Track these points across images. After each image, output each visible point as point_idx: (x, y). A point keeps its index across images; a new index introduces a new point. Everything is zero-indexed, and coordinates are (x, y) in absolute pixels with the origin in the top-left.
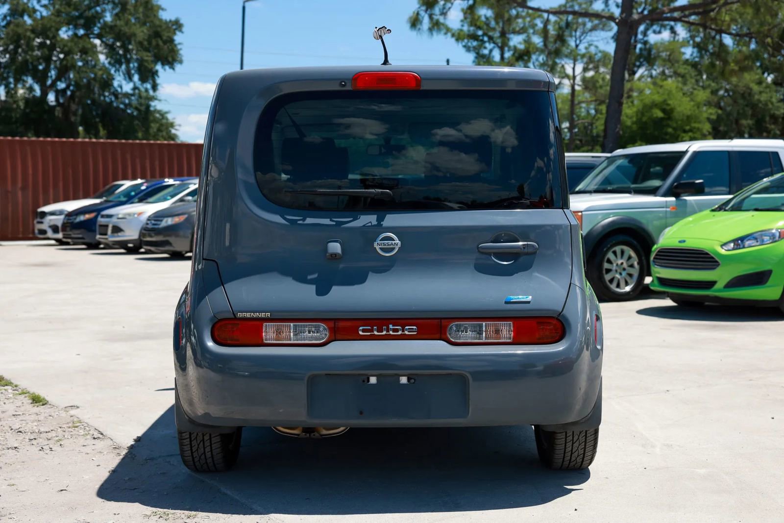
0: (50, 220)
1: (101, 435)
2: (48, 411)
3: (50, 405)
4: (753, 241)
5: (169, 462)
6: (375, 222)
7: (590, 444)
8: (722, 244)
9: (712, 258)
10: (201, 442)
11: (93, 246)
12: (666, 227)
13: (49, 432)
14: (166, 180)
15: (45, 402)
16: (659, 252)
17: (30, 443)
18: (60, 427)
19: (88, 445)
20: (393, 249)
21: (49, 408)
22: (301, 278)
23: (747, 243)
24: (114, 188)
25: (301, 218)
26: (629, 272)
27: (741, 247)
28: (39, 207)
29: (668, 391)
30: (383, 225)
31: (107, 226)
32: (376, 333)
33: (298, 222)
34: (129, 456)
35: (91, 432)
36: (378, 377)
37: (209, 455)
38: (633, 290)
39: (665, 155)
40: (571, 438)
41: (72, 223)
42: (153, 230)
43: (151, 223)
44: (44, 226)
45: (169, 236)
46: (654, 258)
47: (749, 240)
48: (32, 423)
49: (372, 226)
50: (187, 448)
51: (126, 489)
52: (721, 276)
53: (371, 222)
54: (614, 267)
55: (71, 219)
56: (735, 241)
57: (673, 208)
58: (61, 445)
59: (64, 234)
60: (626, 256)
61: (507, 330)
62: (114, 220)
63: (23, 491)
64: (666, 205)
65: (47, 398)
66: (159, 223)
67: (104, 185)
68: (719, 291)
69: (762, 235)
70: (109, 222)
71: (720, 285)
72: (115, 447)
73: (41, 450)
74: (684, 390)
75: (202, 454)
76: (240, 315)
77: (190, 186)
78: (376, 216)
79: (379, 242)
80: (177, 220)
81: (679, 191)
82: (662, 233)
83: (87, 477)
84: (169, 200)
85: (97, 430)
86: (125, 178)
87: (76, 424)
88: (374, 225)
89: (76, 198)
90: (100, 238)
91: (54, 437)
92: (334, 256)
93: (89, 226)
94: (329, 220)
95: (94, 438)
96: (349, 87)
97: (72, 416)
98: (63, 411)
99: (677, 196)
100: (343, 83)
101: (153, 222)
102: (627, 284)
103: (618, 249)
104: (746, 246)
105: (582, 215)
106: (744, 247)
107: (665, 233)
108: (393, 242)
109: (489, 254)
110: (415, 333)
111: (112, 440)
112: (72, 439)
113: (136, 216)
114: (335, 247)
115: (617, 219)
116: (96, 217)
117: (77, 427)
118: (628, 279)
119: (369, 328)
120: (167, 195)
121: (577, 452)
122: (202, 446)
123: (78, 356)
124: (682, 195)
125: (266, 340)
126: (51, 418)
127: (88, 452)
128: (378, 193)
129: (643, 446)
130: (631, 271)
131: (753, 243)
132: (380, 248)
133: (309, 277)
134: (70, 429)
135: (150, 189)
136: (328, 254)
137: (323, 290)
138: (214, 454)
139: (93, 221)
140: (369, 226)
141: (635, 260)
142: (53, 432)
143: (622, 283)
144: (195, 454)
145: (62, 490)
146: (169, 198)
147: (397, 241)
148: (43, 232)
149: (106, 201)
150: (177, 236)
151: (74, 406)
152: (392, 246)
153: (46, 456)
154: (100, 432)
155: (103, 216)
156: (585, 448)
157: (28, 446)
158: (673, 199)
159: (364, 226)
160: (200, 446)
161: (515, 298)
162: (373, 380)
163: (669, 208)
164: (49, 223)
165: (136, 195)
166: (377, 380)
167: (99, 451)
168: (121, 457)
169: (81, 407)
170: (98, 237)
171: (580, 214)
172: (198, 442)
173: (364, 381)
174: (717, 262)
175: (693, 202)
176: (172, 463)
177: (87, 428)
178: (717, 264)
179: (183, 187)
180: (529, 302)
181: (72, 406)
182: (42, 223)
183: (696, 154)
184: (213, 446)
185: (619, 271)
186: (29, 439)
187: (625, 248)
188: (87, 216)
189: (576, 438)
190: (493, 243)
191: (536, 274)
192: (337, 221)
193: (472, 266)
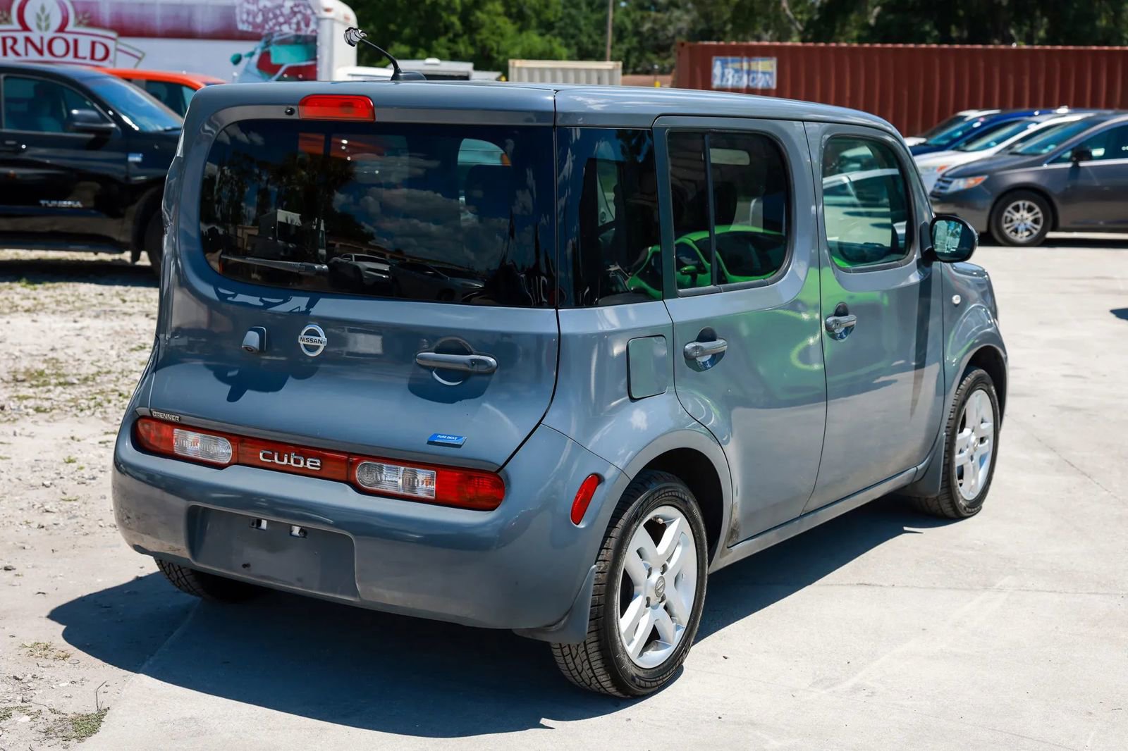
6: (303, 308)
20: (318, 347)
24: (953, 122)
25: (233, 293)
30: (312, 313)
32: (276, 460)
33: (229, 298)
36: (269, 522)
45: (961, 206)
49: (299, 312)
53: (299, 307)
76: (155, 414)
77: (1033, 125)
78: (309, 298)
79: (304, 336)
80: (972, 182)
88: (303, 312)
92: (251, 350)
94: (259, 298)
96: (297, 116)
100: (289, 111)
101: (941, 184)
108: (317, 338)
109: (431, 368)
110: (319, 469)
113: (935, 171)
114: (253, 338)
119: (271, 453)
125: (177, 449)
132: (304, 344)
133: (228, 374)
136: (243, 347)
137: (235, 394)
140: (295, 312)
147: (323, 338)
150: (971, 207)
152: (315, 344)
159: (291, 311)
161: (442, 437)
162: (264, 525)
165: (963, 136)
166: (267, 525)
173: (253, 524)
180: (459, 446)
190: (437, 352)
191: (487, 405)
192: (267, 301)
193: (405, 382)
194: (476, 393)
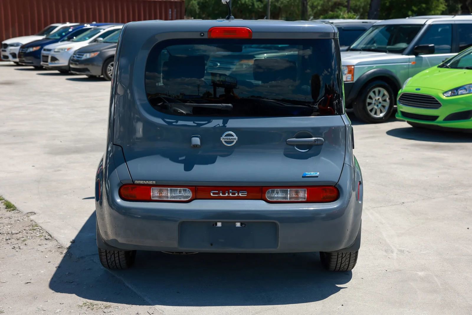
0: (11, 50)
1: (50, 237)
2: (16, 215)
3: (18, 210)
4: (464, 91)
5: (93, 260)
6: (221, 125)
7: (352, 259)
8: (443, 92)
9: (437, 101)
10: (112, 254)
11: (38, 68)
12: (408, 78)
13: (18, 233)
14: (85, 25)
15: (15, 208)
16: (403, 95)
17: (6, 242)
18: (25, 230)
19: (42, 245)
20: (233, 142)
21: (17, 213)
22: (175, 159)
23: (460, 92)
24: (51, 29)
25: (175, 121)
26: (383, 105)
27: (456, 94)
28: (3, 40)
29: (403, 203)
30: (227, 127)
31: (48, 57)
32: (221, 195)
33: (173, 124)
34: (68, 255)
35: (44, 234)
36: (222, 223)
37: (117, 261)
38: (385, 116)
39: (410, 26)
40: (341, 255)
41: (25, 53)
42: (77, 61)
43: (76, 56)
44: (7, 54)
45: (88, 64)
46: (400, 99)
47: (461, 90)
48: (7, 226)
49: (219, 127)
50: (104, 257)
51: (67, 282)
52: (442, 113)
53: (219, 124)
54: (373, 102)
55: (23, 50)
56: (451, 90)
57: (413, 63)
58: (26, 244)
59: (20, 60)
60: (381, 94)
61: (303, 194)
62: (52, 53)
63: (4, 283)
64: (409, 61)
65: (16, 205)
66: (81, 56)
67: (45, 26)
68: (440, 122)
69: (470, 87)
70: (49, 54)
71: (441, 119)
72: (59, 246)
73: (13, 248)
74: (414, 202)
75: (113, 261)
76: (137, 182)
77: (101, 31)
78: (222, 120)
79: (224, 137)
80: (93, 55)
81: (417, 51)
82: (405, 83)
83: (43, 272)
84: (88, 40)
85: (47, 232)
86: (58, 22)
87: (34, 227)
88: (221, 126)
89: (27, 34)
90: (43, 64)
91: (21, 238)
92: (196, 146)
93: (36, 55)
94: (192, 122)
95: (46, 239)
96: (206, 37)
97: (31, 221)
98: (25, 216)
99: (416, 54)
100: (202, 34)
101: (77, 56)
102: (381, 112)
103: (376, 90)
104: (459, 94)
105: (354, 68)
106: (458, 95)
107: (408, 82)
108: (233, 137)
109: (293, 145)
110: (246, 195)
111: (57, 241)
112: (32, 239)
113: (66, 50)
114: (196, 141)
115: (377, 70)
116: (41, 49)
117: (35, 230)
118: (382, 109)
119: (217, 192)
120: (85, 36)
121: (344, 263)
122: (113, 256)
123: (34, 167)
124: (420, 54)
125: (153, 197)
126: (19, 221)
127: (43, 251)
128: (224, 106)
129: (386, 251)
130: (384, 104)
131: (464, 92)
132: (225, 141)
133: (180, 159)
134: (30, 231)
135: (75, 31)
136: (191, 145)
137: (188, 168)
138: (121, 261)
139: (39, 52)
140: (218, 127)
141: (388, 97)
142: (20, 233)
143: (378, 112)
144: (109, 261)
145: (28, 283)
146: (87, 38)
147: (235, 137)
148: (6, 57)
149: (46, 39)
150: (93, 65)
151: (33, 212)
152: (232, 140)
153: (17, 254)
154: (49, 234)
155: (45, 50)
156: (349, 261)
157: (5, 244)
158: (414, 56)
159: (215, 126)
160: (112, 256)
161: (308, 174)
162: (219, 224)
163: (411, 62)
164: (10, 51)
165: (66, 35)
166: (222, 224)
167: (49, 250)
168: (63, 255)
169: (37, 213)
170: (42, 63)
171: (353, 67)
172: (111, 254)
173: (213, 225)
174: (440, 104)
175: (427, 58)
176: (94, 261)
177: (41, 231)
178: (440, 105)
179: (96, 31)
180: (317, 177)
181: (31, 212)
182: (5, 51)
183: (430, 26)
184: (120, 256)
185: (376, 104)
186: (6, 239)
187: (381, 89)
188: (35, 49)
189: (344, 255)
190: (296, 138)
191: (323, 158)
192: (197, 123)
193: (282, 153)
194: (316, 154)
